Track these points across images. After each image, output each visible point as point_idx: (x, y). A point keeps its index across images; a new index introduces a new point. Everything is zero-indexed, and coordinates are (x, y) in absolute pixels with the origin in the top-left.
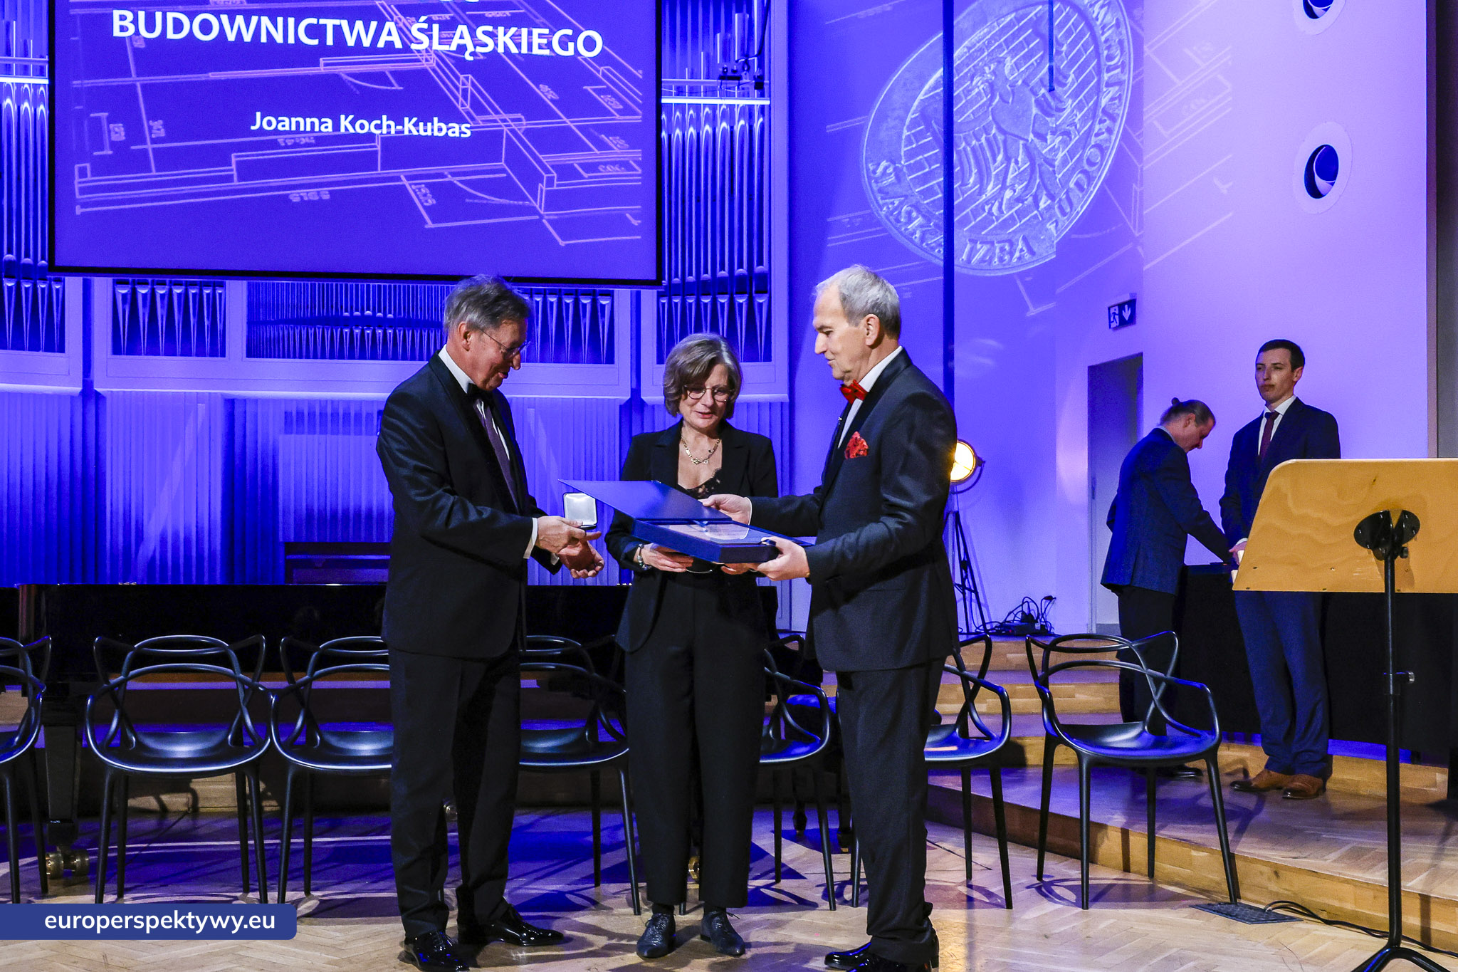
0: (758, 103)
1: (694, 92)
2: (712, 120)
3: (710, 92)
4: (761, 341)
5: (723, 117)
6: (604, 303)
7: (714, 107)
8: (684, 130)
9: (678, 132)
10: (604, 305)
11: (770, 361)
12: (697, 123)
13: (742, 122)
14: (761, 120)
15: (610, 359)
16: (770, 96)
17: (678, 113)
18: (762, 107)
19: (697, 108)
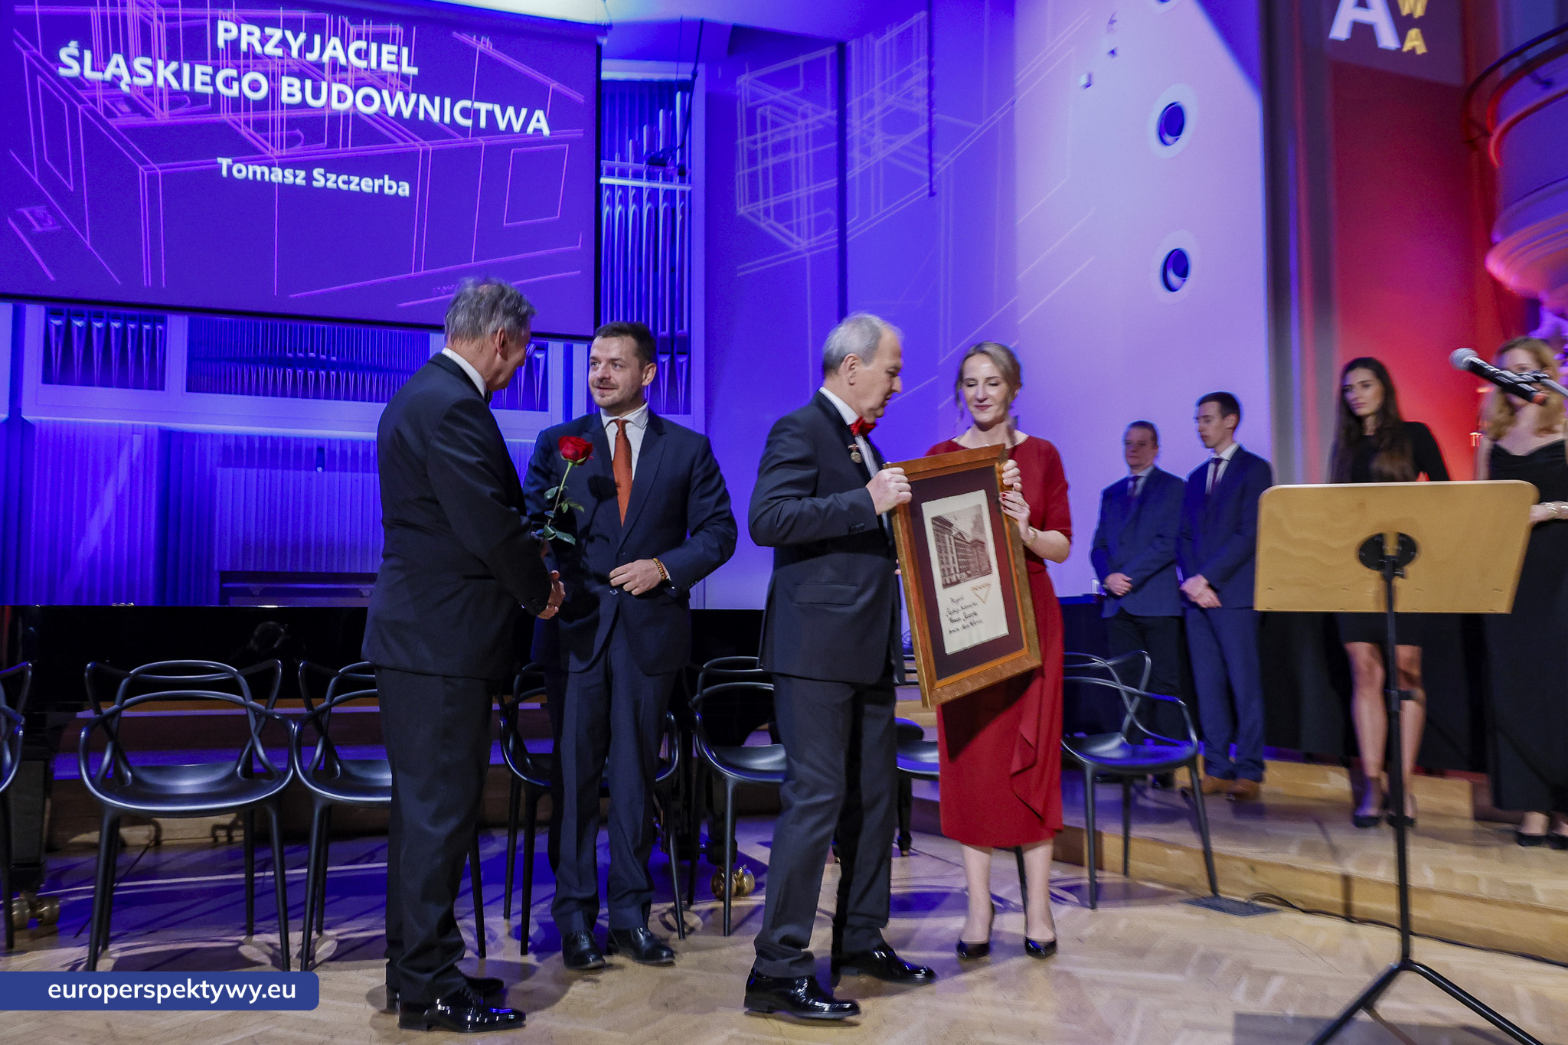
0: (678, 188)
1: (623, 174)
2: (638, 199)
3: (637, 175)
4: (681, 396)
5: (648, 200)
6: (539, 356)
7: (639, 190)
8: (613, 207)
9: (606, 210)
10: (539, 360)
11: (690, 413)
12: (624, 201)
13: (665, 204)
14: (683, 203)
15: (544, 407)
16: (690, 182)
17: (608, 192)
18: (683, 193)
19: (624, 188)
